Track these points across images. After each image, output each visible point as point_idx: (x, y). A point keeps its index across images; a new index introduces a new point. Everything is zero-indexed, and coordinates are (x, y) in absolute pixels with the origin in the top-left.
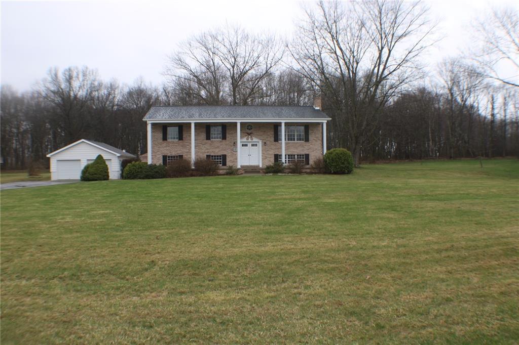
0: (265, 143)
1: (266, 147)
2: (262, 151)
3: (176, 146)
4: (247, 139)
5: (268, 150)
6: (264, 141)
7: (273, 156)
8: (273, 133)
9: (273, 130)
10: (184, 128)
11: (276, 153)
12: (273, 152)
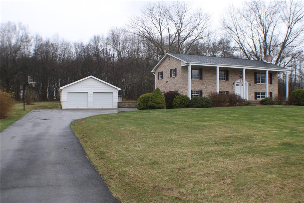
0: (250, 84)
1: (250, 87)
2: (249, 89)
3: (198, 83)
4: (240, 81)
5: (251, 89)
6: (250, 83)
7: (254, 93)
8: (254, 77)
9: (254, 75)
10: (203, 71)
11: (255, 91)
12: (254, 91)
